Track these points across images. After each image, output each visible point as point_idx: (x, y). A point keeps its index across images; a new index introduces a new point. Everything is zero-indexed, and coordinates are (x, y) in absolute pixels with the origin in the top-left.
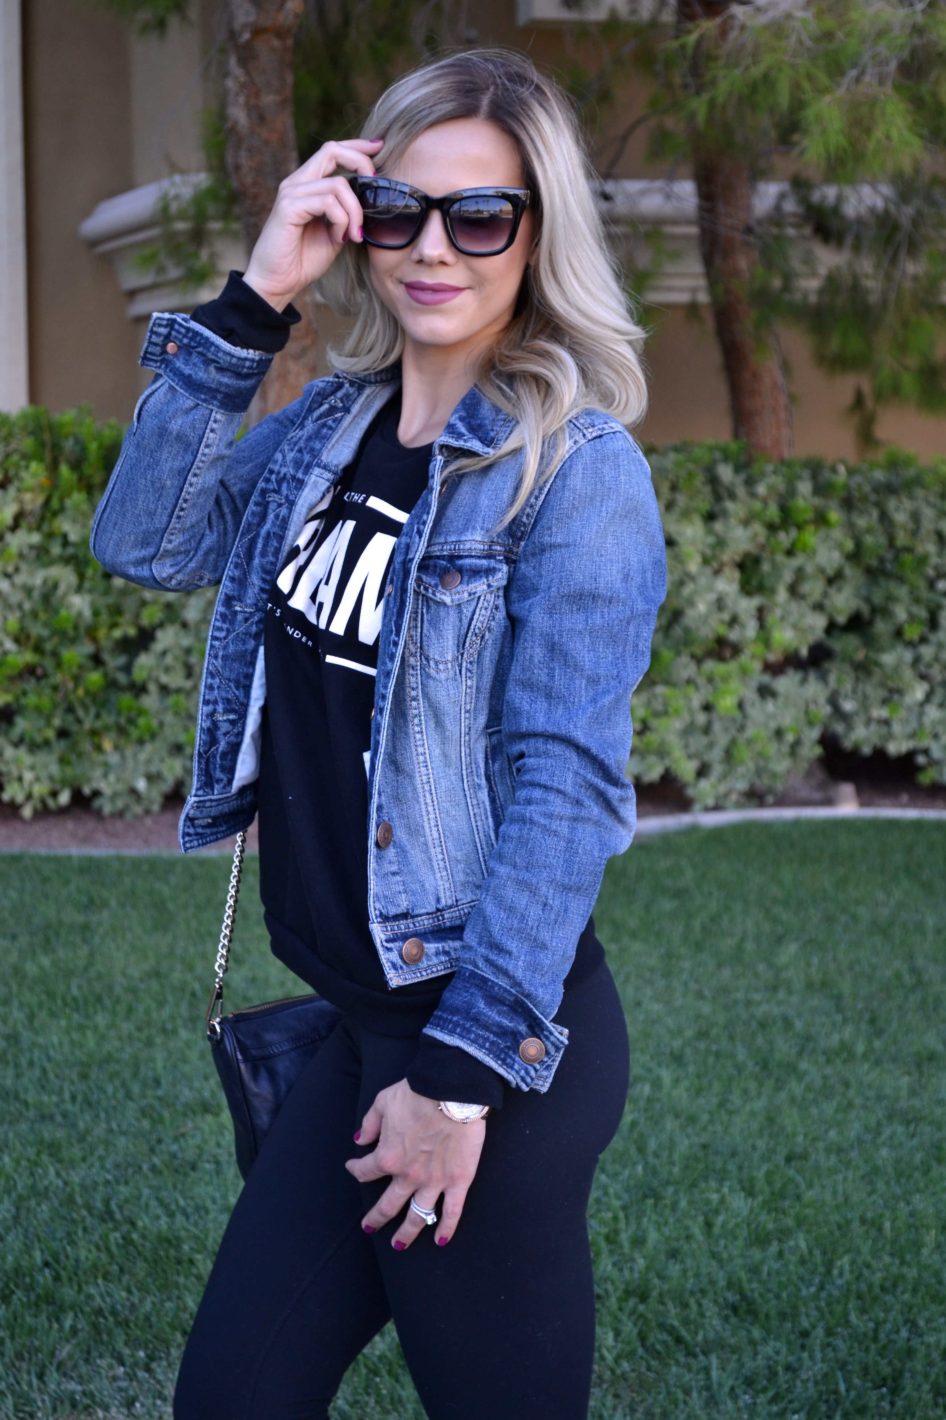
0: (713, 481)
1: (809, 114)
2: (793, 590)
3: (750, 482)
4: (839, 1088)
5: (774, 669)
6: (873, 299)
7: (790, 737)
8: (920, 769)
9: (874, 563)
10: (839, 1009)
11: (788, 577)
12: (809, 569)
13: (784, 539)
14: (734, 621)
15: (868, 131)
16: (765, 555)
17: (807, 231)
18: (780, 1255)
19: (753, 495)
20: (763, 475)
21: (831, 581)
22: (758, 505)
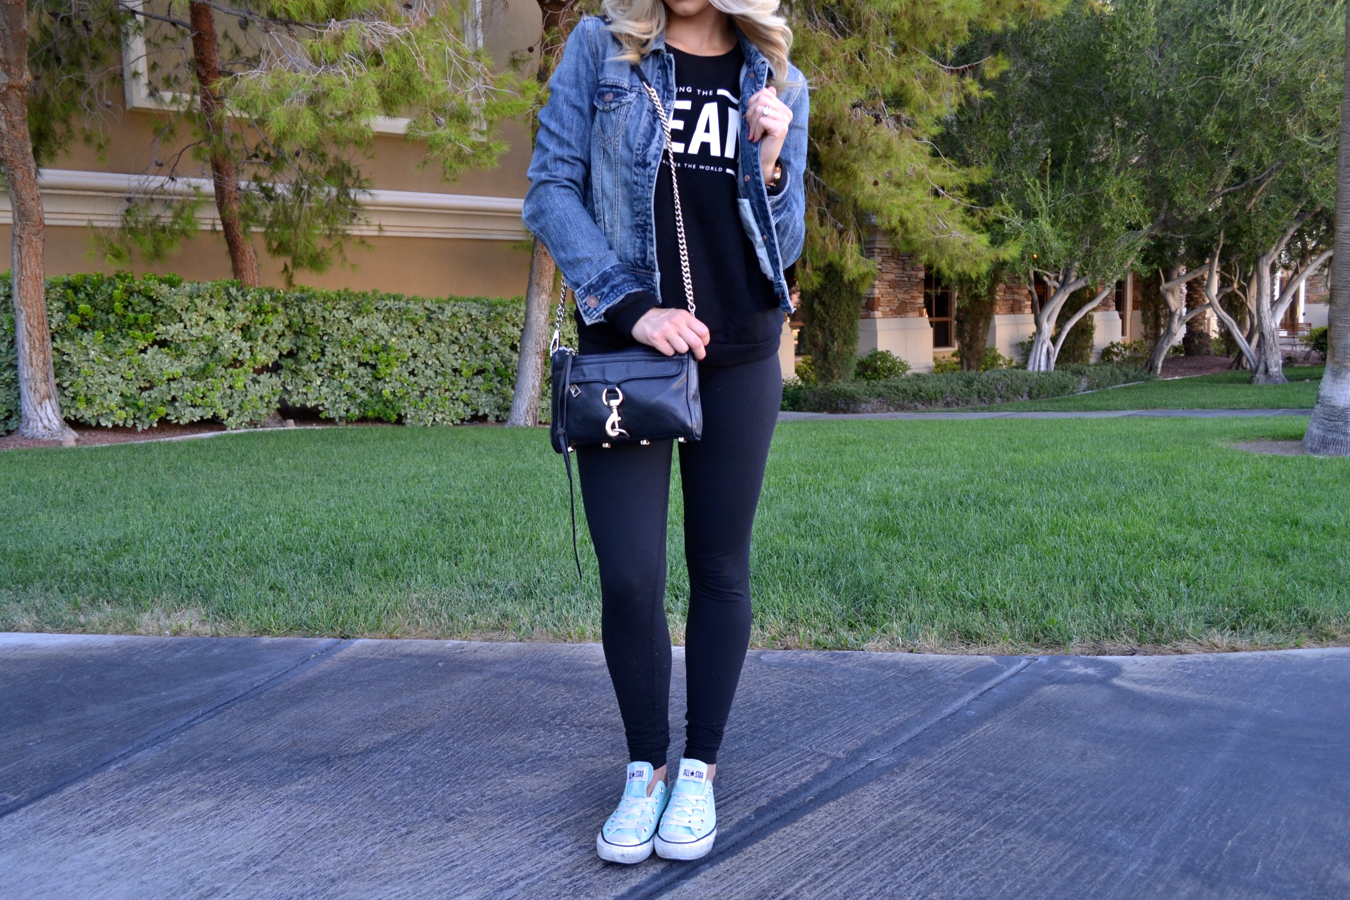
0: (229, 294)
1: (271, 115)
2: (264, 340)
5: (259, 372)
7: (266, 400)
8: (321, 412)
9: (297, 329)
11: (262, 334)
12: (271, 331)
13: (260, 318)
14: (240, 351)
16: (252, 325)
19: (245, 300)
20: (249, 293)
21: (280, 336)
22: (248, 304)
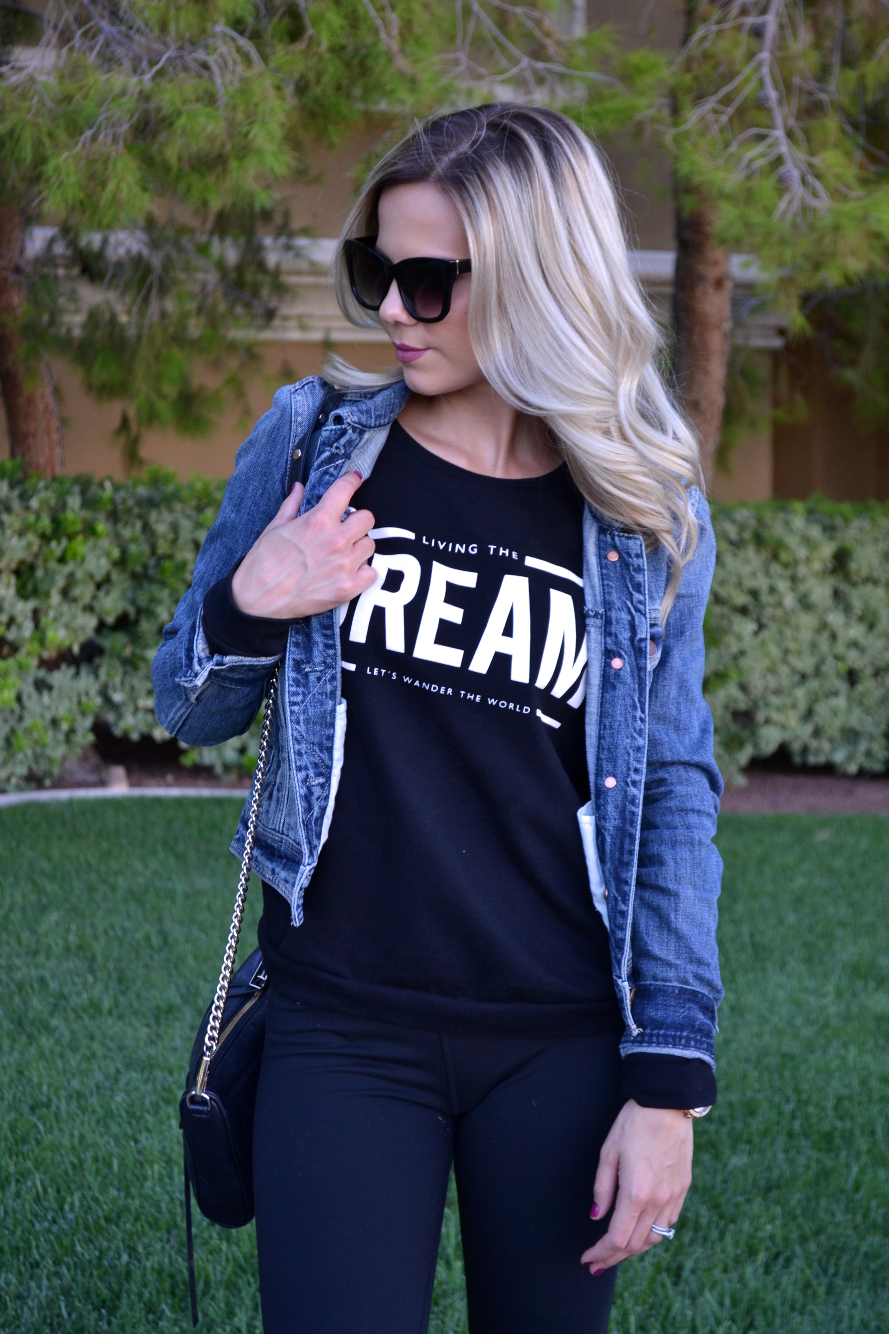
1: (49, 168)
2: (65, 593)
3: (24, 497)
4: (85, 1042)
5: (50, 665)
6: (131, 332)
7: (65, 726)
8: (183, 752)
9: (138, 568)
10: (92, 971)
11: (60, 582)
12: (79, 575)
13: (56, 548)
14: (11, 621)
15: (103, 184)
16: (40, 562)
17: (76, 271)
18: (18, 1195)
19: (27, 508)
20: (35, 491)
21: (99, 586)
22: (31, 518)
